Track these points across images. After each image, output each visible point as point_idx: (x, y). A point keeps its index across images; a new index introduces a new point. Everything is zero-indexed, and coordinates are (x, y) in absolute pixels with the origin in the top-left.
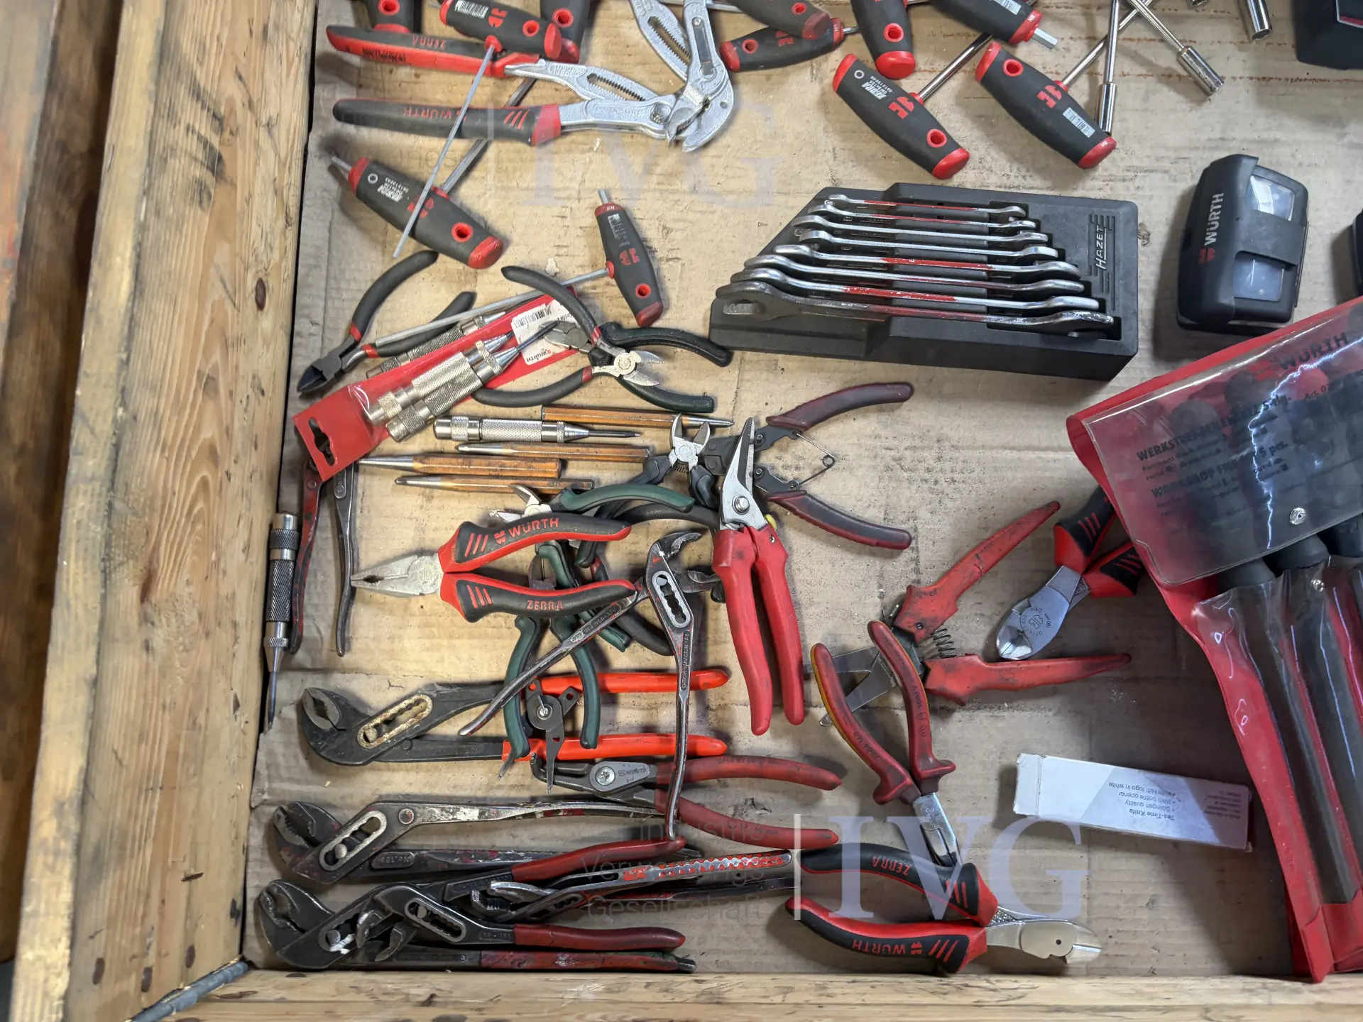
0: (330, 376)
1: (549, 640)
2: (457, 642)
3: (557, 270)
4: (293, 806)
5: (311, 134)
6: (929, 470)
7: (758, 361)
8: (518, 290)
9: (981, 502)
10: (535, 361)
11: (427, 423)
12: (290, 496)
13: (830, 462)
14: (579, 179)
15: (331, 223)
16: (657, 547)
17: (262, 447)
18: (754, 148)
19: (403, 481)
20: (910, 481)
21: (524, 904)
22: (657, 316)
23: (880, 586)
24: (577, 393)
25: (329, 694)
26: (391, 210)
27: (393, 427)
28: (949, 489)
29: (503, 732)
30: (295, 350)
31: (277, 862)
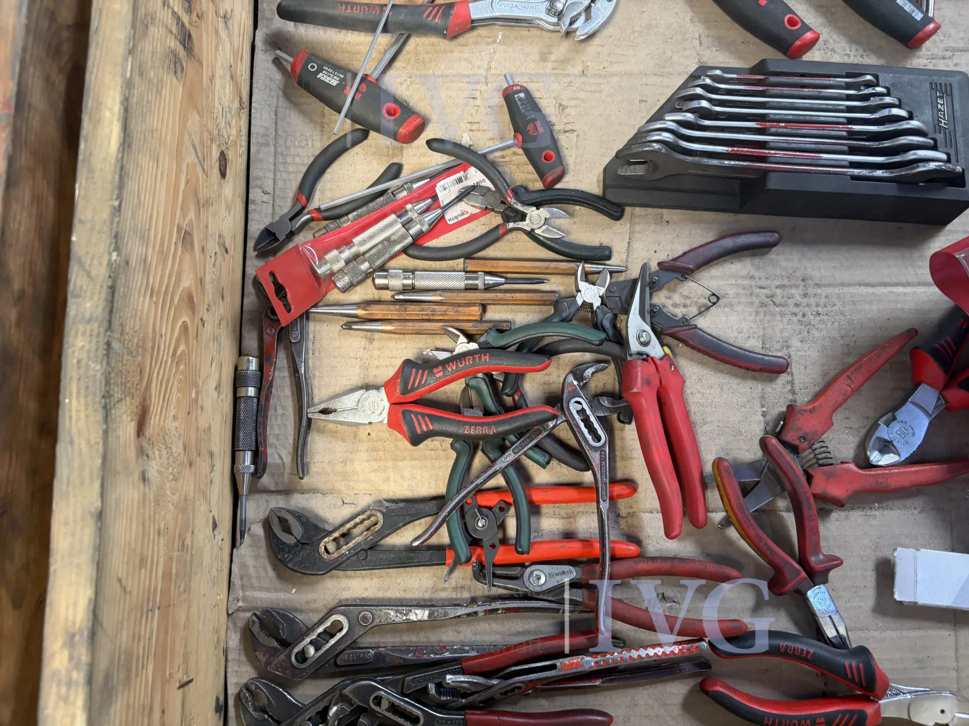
0: (282, 237)
1: (480, 460)
2: (401, 464)
3: (471, 143)
4: (267, 612)
5: (257, 32)
6: (797, 305)
7: (646, 215)
8: (439, 160)
9: (843, 332)
10: (456, 221)
11: (368, 275)
12: (251, 341)
13: (715, 299)
14: (485, 66)
15: (276, 107)
16: (571, 378)
17: (228, 299)
18: (632, 37)
19: (348, 326)
20: (782, 315)
21: (473, 693)
22: (559, 179)
23: (763, 406)
24: (492, 248)
25: (290, 512)
26: (328, 94)
27: (339, 280)
28: (815, 320)
29: (446, 540)
30: (250, 216)
31: (253, 660)
